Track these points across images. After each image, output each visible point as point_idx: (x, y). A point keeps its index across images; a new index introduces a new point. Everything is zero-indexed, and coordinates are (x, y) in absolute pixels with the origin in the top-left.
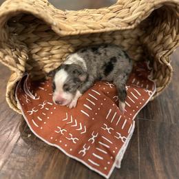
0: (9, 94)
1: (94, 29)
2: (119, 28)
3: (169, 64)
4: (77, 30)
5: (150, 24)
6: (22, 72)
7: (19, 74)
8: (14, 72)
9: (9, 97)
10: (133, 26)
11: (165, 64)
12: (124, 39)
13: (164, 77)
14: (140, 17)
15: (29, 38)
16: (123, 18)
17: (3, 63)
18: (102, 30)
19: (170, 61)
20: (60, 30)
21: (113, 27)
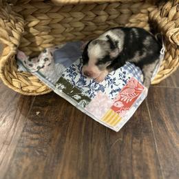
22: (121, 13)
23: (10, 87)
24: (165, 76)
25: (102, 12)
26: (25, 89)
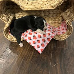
0: (5, 32)
1: (37, 8)
2: (48, 9)
3: (71, 26)
4: (30, 8)
5: (66, 8)
6: (9, 24)
7: (8, 25)
8: (6, 24)
9: (5, 33)
10: (54, 8)
11: (69, 25)
12: (54, 13)
13: (69, 31)
14: (57, 4)
15: (15, 11)
16: (51, 4)
17: (2, 20)
18: (40, 9)
19: (72, 24)
20: (23, 8)
21: (45, 8)
22: (50, 13)
23: (7, 38)
24: (66, 38)
25: (42, 13)
26: (12, 39)
